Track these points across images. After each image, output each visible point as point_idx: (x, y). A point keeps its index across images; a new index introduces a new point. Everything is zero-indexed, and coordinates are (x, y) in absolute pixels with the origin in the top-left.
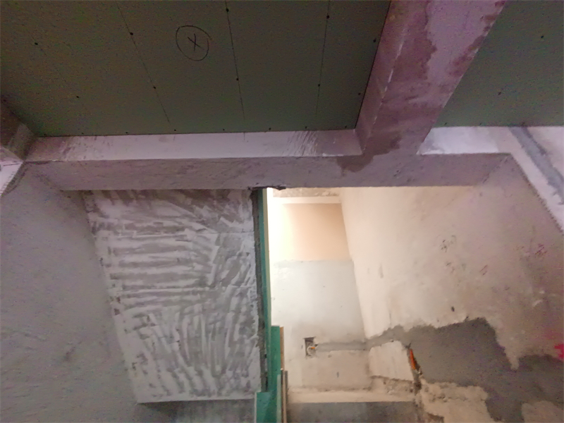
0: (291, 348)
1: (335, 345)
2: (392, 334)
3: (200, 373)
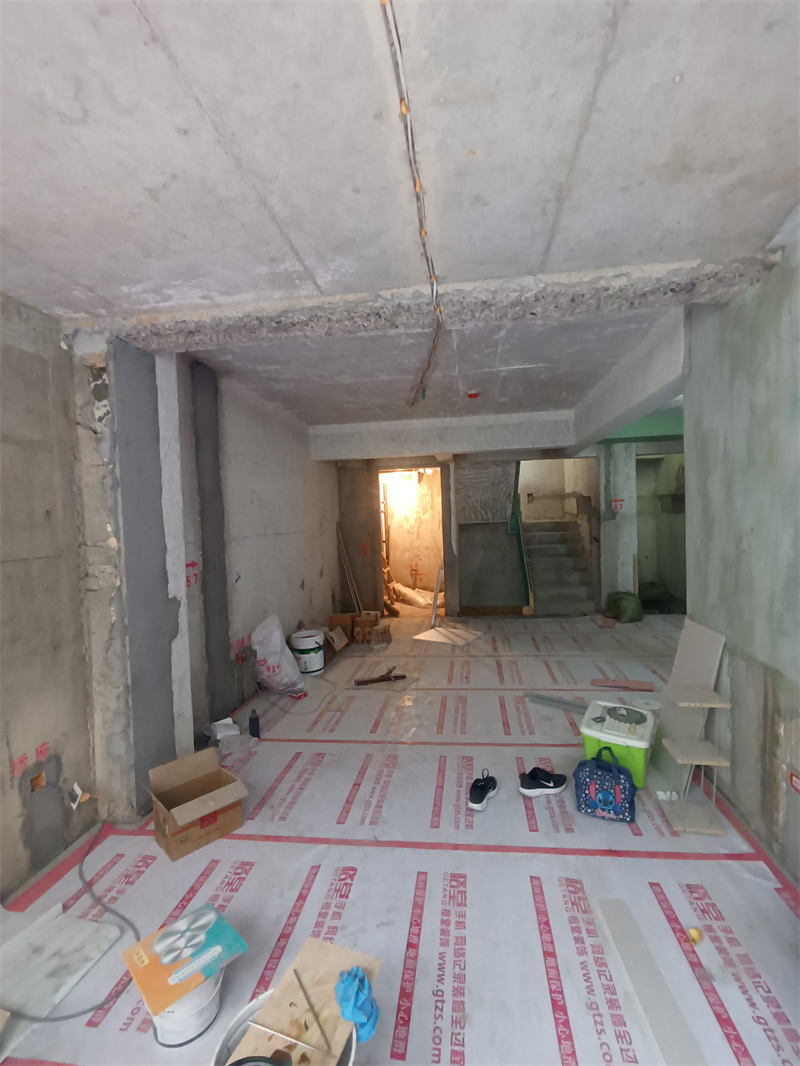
0: (523, 499)
1: (544, 497)
2: (574, 494)
3: (486, 513)
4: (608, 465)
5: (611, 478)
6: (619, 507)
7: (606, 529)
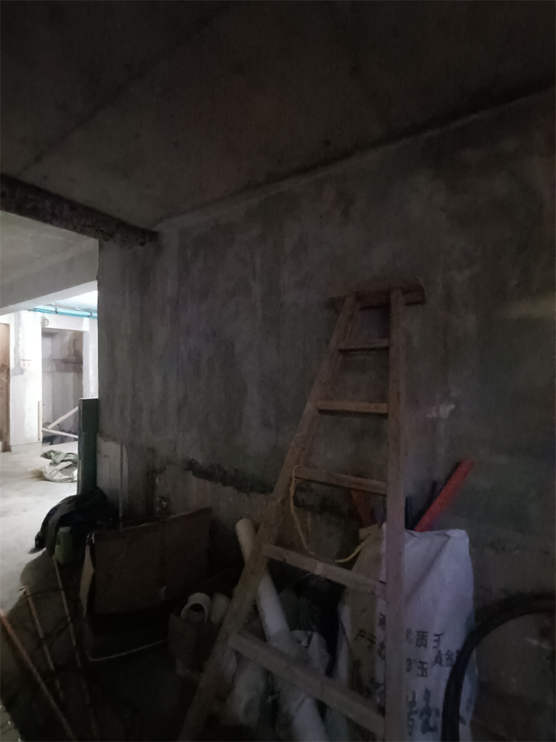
4: (17, 332)
5: (20, 343)
6: (26, 365)
7: (14, 382)
